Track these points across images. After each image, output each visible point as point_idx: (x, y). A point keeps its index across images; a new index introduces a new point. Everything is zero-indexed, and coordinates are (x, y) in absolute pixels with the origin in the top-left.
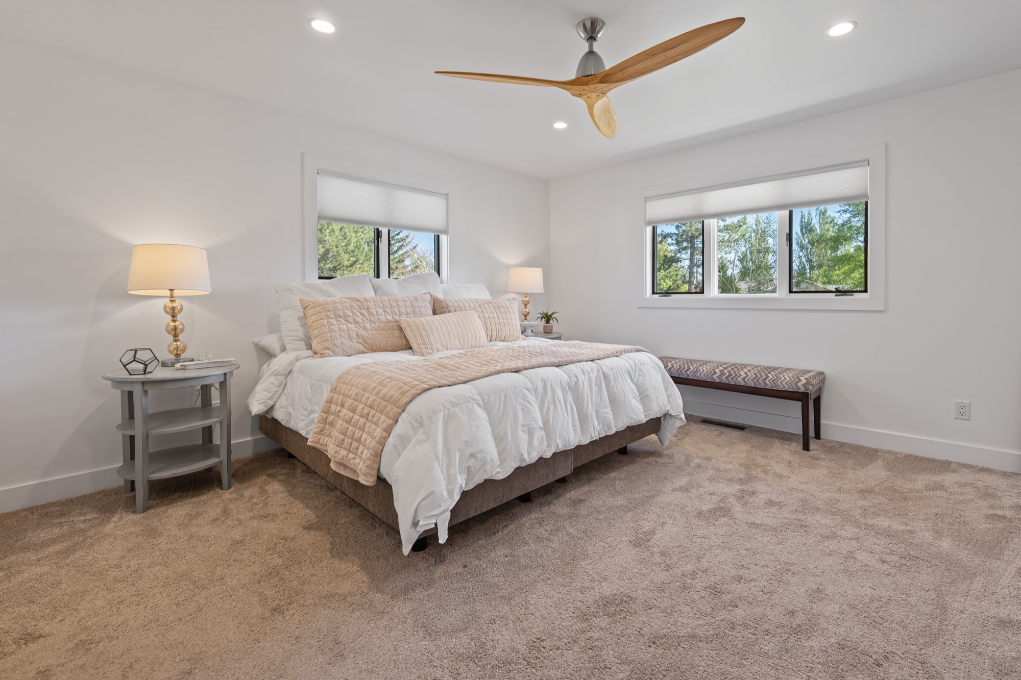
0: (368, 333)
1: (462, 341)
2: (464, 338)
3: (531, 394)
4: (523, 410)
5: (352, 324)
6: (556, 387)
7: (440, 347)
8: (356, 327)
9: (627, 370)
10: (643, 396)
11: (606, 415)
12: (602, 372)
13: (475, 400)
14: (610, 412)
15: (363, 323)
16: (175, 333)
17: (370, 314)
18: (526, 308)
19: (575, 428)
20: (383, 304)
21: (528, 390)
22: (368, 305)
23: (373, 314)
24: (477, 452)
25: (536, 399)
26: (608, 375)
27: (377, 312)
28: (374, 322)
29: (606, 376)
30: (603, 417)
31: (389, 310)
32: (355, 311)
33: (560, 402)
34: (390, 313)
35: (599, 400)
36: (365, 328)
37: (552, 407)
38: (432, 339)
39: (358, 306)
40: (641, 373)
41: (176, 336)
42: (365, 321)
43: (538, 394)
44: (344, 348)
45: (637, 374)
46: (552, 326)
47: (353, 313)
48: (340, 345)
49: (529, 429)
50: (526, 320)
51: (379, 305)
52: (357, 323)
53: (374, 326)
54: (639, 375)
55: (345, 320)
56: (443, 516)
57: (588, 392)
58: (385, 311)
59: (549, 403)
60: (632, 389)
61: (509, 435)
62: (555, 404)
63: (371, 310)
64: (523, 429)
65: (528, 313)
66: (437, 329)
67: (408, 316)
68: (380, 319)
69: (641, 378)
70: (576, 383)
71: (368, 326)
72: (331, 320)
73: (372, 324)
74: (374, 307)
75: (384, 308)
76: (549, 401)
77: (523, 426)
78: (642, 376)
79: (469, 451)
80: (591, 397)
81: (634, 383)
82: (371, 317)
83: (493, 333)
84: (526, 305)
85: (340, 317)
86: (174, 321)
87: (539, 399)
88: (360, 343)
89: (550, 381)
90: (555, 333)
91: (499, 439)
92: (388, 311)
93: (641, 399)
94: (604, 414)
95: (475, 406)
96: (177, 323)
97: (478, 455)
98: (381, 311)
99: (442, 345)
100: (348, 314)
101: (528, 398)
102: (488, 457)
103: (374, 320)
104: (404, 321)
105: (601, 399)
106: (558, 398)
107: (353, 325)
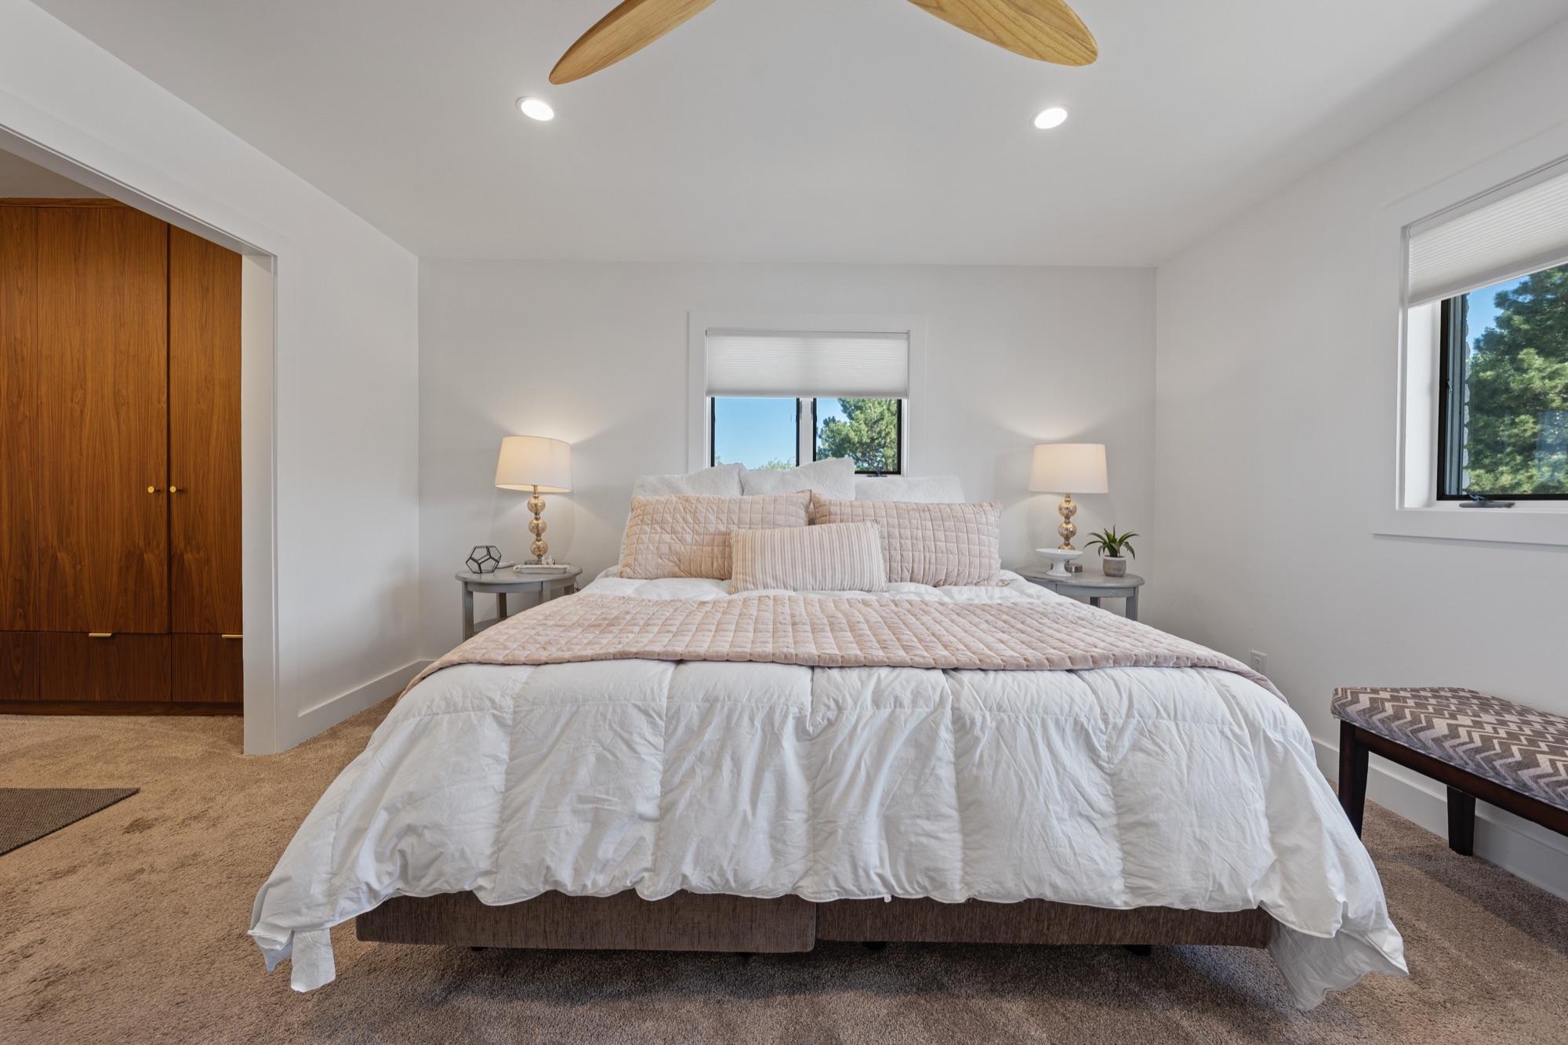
0: (685, 549)
1: (819, 574)
2: (823, 570)
3: (654, 724)
4: (600, 759)
5: (668, 533)
6: (746, 720)
7: (770, 581)
8: (672, 538)
9: (1076, 722)
10: (1130, 819)
11: (924, 840)
12: (953, 709)
13: (496, 709)
14: (956, 838)
15: (682, 533)
16: (538, 532)
17: (696, 520)
18: (1067, 523)
19: (779, 846)
20: (718, 507)
21: (646, 713)
22: (696, 507)
23: (699, 521)
24: (425, 827)
25: (666, 742)
26: (973, 723)
27: (706, 518)
28: (698, 534)
29: (964, 725)
30: (911, 844)
31: (724, 517)
32: (678, 515)
33: (737, 763)
34: (725, 521)
35: (910, 790)
36: (682, 540)
37: (702, 772)
38: (758, 566)
39: (684, 509)
40: (1147, 743)
41: (538, 535)
42: (685, 531)
43: (676, 728)
44: (648, 567)
45: (1126, 742)
46: (1125, 562)
47: (674, 518)
48: (643, 562)
49: (596, 811)
50: (1067, 545)
51: (712, 509)
52: (675, 533)
53: (698, 538)
54: (1136, 747)
55: (661, 528)
56: (307, 934)
57: (866, 756)
58: (718, 518)
59: (700, 758)
60: (1078, 786)
61: (532, 811)
62: (717, 766)
63: (697, 515)
64: (580, 807)
65: (1073, 533)
66: (773, 551)
67: (752, 526)
68: (707, 529)
69: (1140, 757)
70: (831, 723)
71: (688, 538)
72: (645, 527)
73: (695, 536)
74: (704, 511)
75: (718, 513)
76: (702, 753)
77: (582, 800)
78: (1148, 754)
79: (408, 818)
80: (868, 775)
81: (1101, 768)
82: (696, 525)
83: (916, 566)
84: (1067, 517)
85: (657, 523)
86: (537, 519)
87: (673, 742)
88: (672, 562)
89: (728, 704)
90: (1132, 576)
91: (508, 813)
92: (723, 519)
93: (1123, 828)
94: (917, 834)
95: (489, 721)
96: (540, 521)
97: (427, 833)
98: (712, 518)
99: (775, 578)
100: (667, 520)
101: (631, 733)
102: (452, 847)
103: (699, 530)
104: (740, 533)
105: (917, 787)
106: (734, 753)
107: (669, 536)
